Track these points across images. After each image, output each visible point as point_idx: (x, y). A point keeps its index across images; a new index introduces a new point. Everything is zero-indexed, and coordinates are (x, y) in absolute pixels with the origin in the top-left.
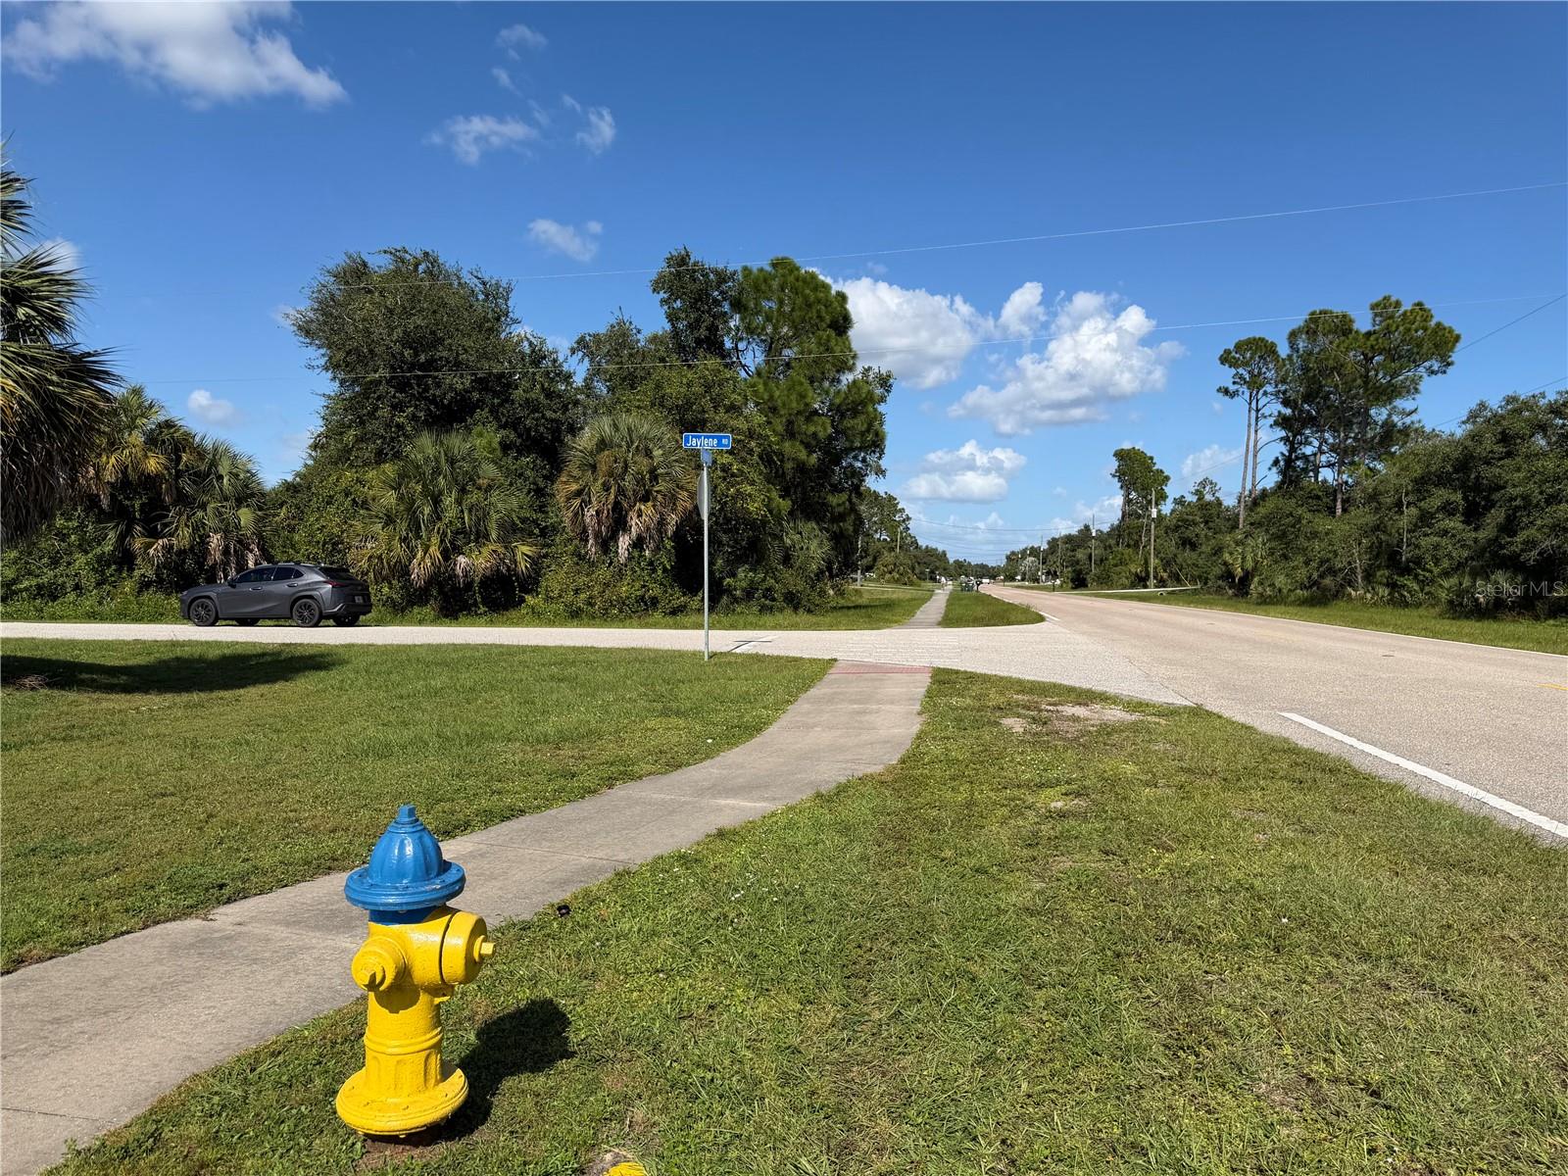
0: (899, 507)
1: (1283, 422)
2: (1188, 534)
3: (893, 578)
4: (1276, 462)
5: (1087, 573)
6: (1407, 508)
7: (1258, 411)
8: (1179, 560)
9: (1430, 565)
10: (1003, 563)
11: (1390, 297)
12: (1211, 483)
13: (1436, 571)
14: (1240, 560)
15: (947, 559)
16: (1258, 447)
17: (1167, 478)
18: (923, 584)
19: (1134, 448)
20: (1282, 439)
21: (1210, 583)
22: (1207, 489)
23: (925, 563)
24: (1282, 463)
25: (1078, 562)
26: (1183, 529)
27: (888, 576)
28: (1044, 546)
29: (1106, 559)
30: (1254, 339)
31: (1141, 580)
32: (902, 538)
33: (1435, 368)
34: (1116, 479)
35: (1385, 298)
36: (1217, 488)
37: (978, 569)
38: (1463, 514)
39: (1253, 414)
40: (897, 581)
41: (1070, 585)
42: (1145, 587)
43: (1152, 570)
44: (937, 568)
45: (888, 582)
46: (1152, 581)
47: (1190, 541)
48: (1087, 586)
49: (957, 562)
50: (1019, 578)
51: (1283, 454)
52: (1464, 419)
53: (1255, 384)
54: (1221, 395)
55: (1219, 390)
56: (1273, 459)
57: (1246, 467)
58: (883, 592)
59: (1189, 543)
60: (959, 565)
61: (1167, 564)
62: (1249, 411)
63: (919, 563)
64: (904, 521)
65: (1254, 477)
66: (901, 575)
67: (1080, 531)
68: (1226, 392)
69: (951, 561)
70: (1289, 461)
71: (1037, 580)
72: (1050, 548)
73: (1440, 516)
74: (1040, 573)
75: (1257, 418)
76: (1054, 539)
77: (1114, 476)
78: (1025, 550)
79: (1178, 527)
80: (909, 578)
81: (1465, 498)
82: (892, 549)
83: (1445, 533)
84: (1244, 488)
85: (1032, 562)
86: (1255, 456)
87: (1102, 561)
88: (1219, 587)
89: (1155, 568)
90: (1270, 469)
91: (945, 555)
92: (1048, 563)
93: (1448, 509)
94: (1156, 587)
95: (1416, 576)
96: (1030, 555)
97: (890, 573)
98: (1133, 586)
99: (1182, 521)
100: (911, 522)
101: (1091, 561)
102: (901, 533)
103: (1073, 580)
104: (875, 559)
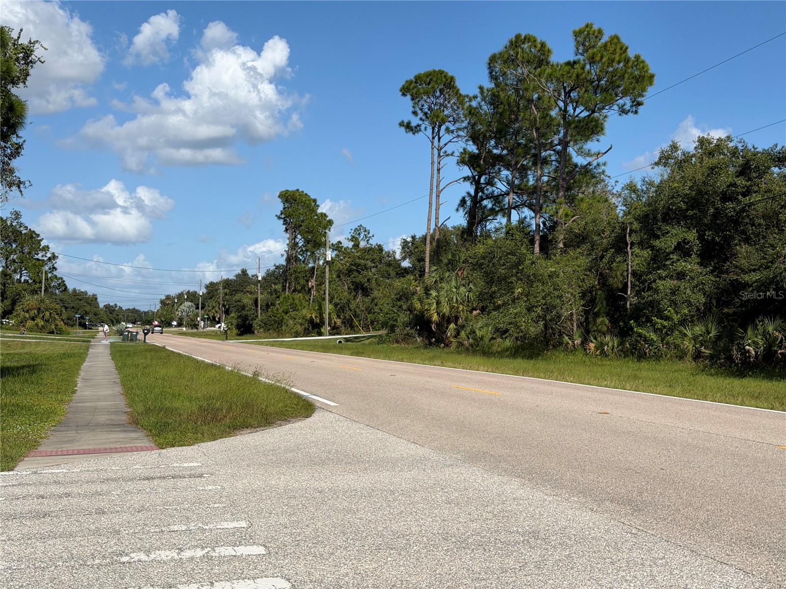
0: (43, 244)
1: (469, 160)
2: (360, 279)
3: (37, 325)
4: (463, 202)
5: (253, 319)
6: (631, 248)
7: (439, 150)
8: (353, 306)
9: (670, 311)
10: (156, 307)
11: (591, 25)
12: (365, 231)
13: (676, 318)
14: (435, 305)
15: (97, 303)
16: (441, 188)
17: (330, 222)
18: (70, 329)
19: (298, 190)
20: (466, 179)
21: (398, 330)
22: (362, 236)
23: (73, 308)
24: (469, 203)
25: (243, 308)
26: (356, 274)
27: (30, 323)
28: (202, 291)
29: (273, 304)
30: (435, 71)
31: (315, 327)
32: (47, 279)
33: (627, 107)
34: (281, 221)
35: (587, 26)
36: (371, 235)
37: (130, 314)
38: (698, 256)
39: (436, 151)
40: (41, 329)
41: (235, 331)
42: (320, 334)
43: (326, 316)
44: (87, 313)
45: (31, 330)
46: (326, 328)
47: (362, 285)
48: (253, 333)
49: (107, 307)
50: (175, 323)
51: (468, 193)
52: (657, 160)
53: (436, 120)
54: (403, 129)
55: (401, 124)
56: (460, 198)
57: (430, 207)
58: (24, 344)
59: (361, 288)
60: (110, 309)
61: (340, 309)
62: (432, 149)
63: (66, 308)
64: (50, 259)
65: (437, 218)
66: (47, 321)
67: (237, 276)
68: (408, 127)
69: (101, 305)
70: (476, 201)
71: (196, 326)
72: (208, 293)
73: (674, 257)
74: (199, 319)
75: (439, 156)
76: (212, 284)
77: (279, 218)
78: (180, 296)
79: (350, 271)
80: (56, 325)
81: (701, 237)
82: (35, 292)
83: (681, 276)
84: (429, 229)
85: (189, 307)
86: (438, 196)
87: (268, 306)
88: (408, 334)
89: (330, 314)
90: (457, 210)
91: (96, 299)
92: (206, 308)
93: (683, 249)
94: (331, 334)
95: (653, 325)
96: (187, 300)
97: (33, 319)
98: (307, 333)
99: (355, 265)
100: (57, 261)
101: (257, 306)
102: (46, 274)
103: (238, 327)
104: (14, 303)
